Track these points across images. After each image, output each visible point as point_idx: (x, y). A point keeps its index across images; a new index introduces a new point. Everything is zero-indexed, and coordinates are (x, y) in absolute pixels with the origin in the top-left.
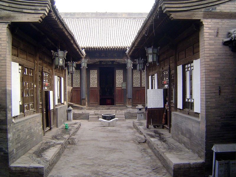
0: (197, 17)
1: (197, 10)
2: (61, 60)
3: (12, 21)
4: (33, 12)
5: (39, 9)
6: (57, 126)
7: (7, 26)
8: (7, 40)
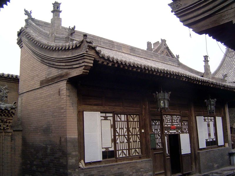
0: (227, 19)
1: (225, 10)
2: (162, 102)
3: (69, 77)
4: (78, 66)
5: (81, 62)
6: (200, 172)
7: (65, 82)
8: (68, 94)
